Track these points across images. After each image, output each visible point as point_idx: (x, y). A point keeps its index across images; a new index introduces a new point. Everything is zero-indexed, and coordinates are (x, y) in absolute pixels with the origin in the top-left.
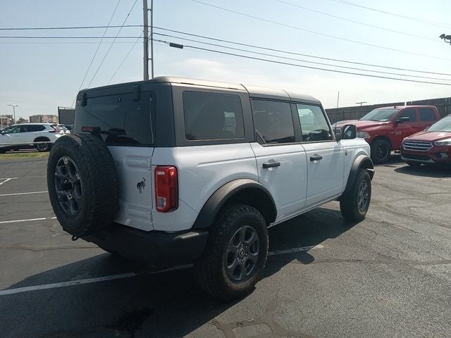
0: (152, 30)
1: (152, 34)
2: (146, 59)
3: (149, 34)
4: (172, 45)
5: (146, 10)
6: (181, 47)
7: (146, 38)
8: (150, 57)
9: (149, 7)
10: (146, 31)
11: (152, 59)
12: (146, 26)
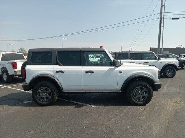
0: (164, 14)
1: (164, 16)
2: (160, 27)
3: (163, 16)
4: (173, 19)
5: (162, 6)
6: (178, 19)
7: (161, 18)
8: (162, 26)
9: (163, 4)
10: (161, 15)
11: (163, 27)
12: (161, 13)
